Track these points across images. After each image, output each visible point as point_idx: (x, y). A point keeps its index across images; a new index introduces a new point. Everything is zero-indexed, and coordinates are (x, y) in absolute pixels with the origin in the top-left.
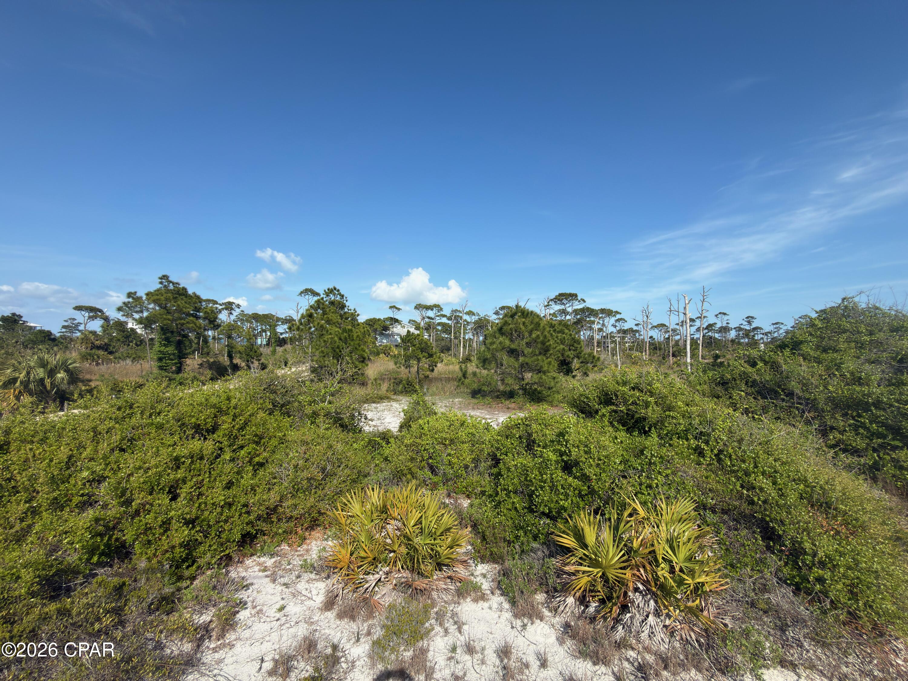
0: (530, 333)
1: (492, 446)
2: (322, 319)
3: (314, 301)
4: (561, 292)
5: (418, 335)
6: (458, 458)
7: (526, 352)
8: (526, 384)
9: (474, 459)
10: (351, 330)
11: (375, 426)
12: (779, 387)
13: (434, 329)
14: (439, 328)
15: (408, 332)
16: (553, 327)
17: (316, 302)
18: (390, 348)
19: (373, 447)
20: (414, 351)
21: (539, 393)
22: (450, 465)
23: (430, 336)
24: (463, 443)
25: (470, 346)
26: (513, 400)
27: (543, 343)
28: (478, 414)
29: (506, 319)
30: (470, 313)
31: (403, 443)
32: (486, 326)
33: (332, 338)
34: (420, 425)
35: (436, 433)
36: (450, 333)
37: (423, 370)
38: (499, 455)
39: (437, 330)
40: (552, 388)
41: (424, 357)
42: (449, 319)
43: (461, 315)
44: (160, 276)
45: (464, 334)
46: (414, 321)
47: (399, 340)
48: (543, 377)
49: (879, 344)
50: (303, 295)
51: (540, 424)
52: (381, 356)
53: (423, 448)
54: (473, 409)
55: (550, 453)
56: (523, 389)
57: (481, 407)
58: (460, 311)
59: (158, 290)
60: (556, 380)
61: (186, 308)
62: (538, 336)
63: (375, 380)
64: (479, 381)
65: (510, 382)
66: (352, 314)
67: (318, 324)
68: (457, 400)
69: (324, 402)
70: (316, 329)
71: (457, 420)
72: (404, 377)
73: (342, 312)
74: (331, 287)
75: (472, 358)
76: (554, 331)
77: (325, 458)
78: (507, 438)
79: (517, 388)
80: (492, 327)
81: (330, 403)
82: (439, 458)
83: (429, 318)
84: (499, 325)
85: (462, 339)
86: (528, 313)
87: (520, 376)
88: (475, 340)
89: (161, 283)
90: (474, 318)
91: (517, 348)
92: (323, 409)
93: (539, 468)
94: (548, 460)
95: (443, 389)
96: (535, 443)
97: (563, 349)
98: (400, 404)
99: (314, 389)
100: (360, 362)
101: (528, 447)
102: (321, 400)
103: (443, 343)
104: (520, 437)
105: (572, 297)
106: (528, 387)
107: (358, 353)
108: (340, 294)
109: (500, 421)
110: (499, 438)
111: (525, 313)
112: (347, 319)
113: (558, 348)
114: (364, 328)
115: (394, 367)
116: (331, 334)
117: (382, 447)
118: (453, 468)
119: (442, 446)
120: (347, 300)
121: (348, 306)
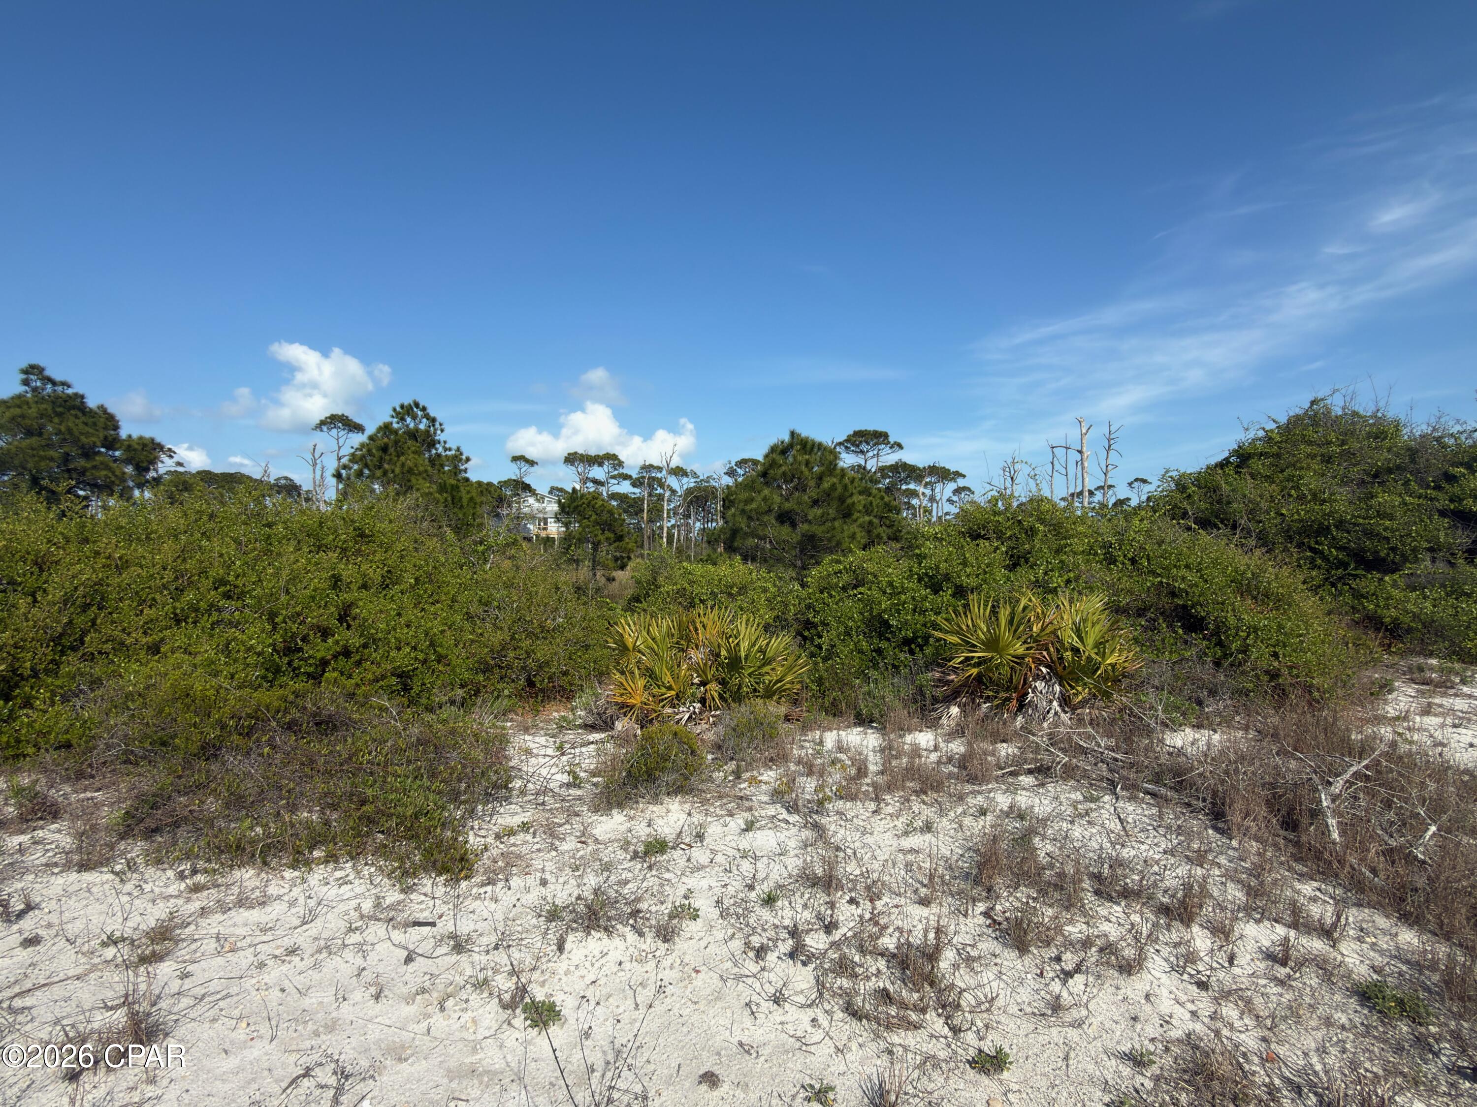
0: (820, 478)
4: (857, 429)
7: (810, 516)
10: (456, 488)
12: (1217, 517)
27: (842, 500)
30: (679, 472)
41: (606, 540)
42: (637, 483)
43: (660, 475)
49: (1349, 454)
50: (325, 428)
58: (658, 468)
59: (19, 396)
61: (87, 434)
62: (834, 485)
66: (453, 458)
73: (432, 455)
74: (409, 402)
83: (595, 481)
89: (26, 382)
90: (688, 483)
91: (795, 509)
97: (870, 522)
105: (879, 438)
108: (427, 416)
111: (808, 447)
112: (444, 466)
120: (442, 431)
121: (445, 442)
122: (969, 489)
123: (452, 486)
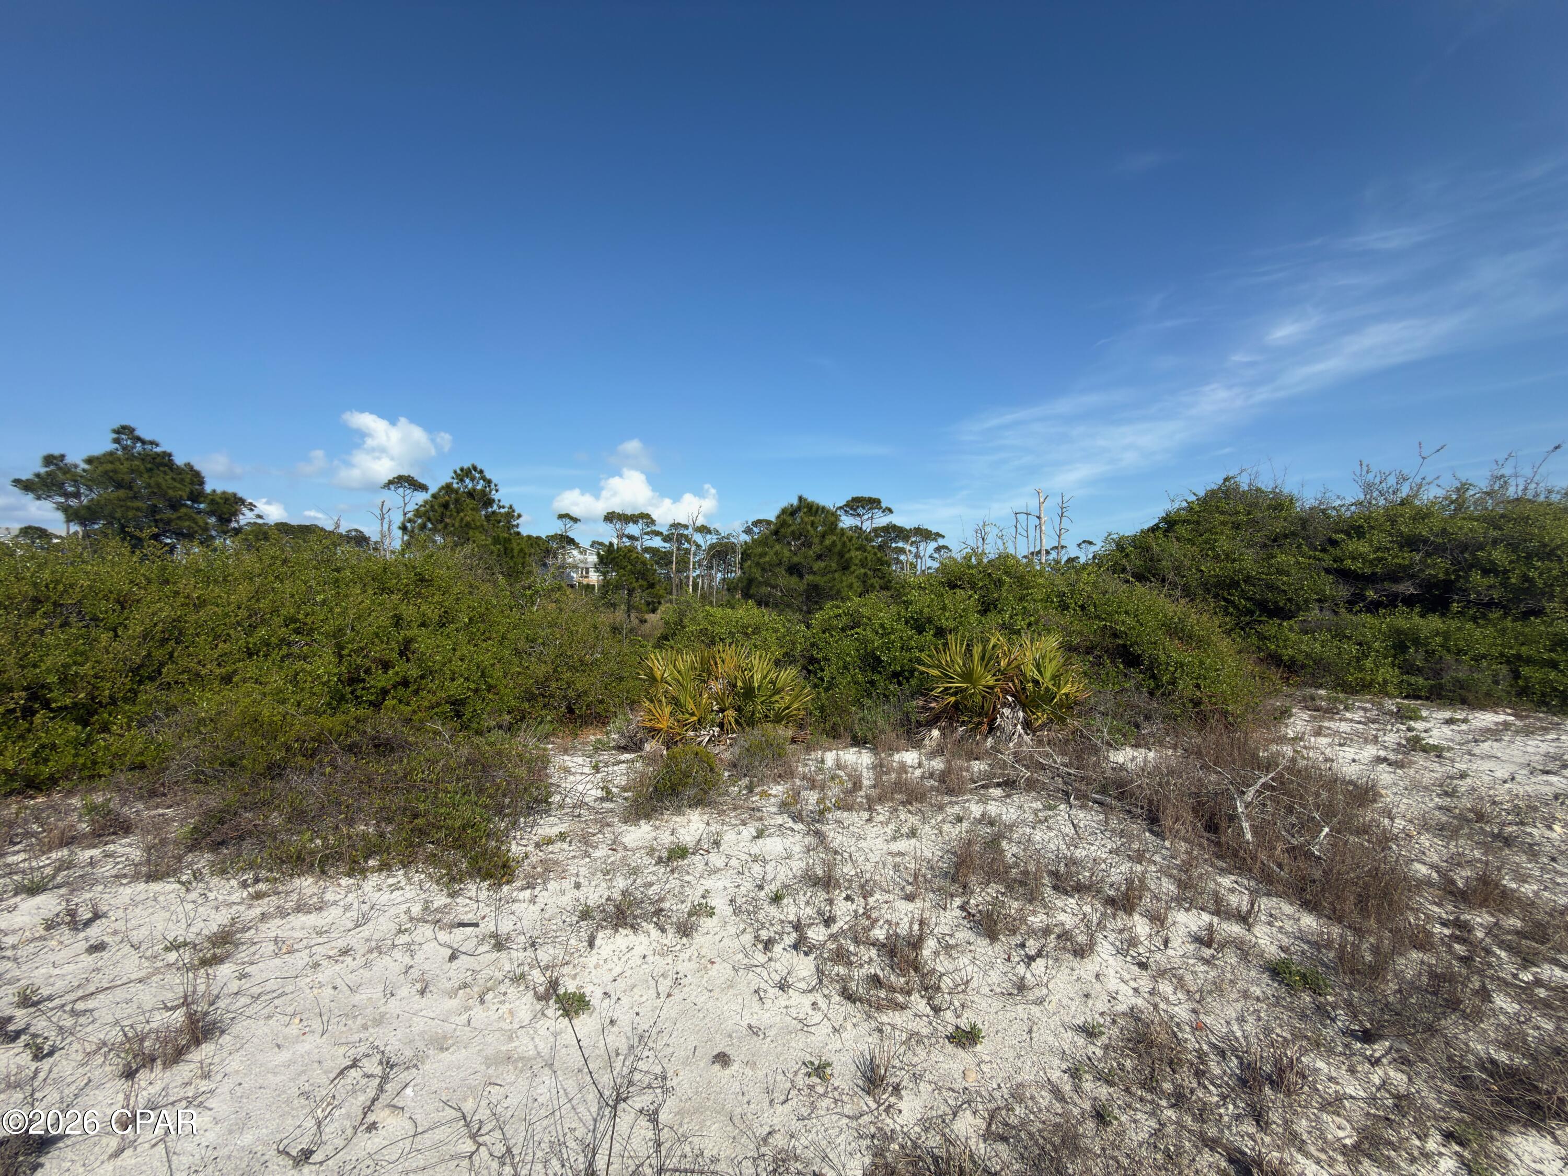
0: (823, 536)
4: (855, 496)
7: (815, 568)
10: (508, 541)
12: (1150, 572)
14: (647, 557)
27: (841, 555)
30: (704, 530)
42: (667, 539)
43: (687, 532)
44: (116, 426)
46: (600, 543)
49: (1254, 522)
50: (392, 487)
58: (685, 526)
59: (111, 454)
61: (174, 489)
62: (834, 542)
66: (506, 515)
73: (488, 512)
74: (468, 465)
83: (630, 537)
86: (818, 509)
89: (117, 441)
90: (712, 539)
97: (865, 574)
105: (873, 503)
108: (484, 478)
111: (814, 509)
112: (498, 521)
120: (497, 491)
121: (499, 501)
122: (947, 548)
123: (505, 539)
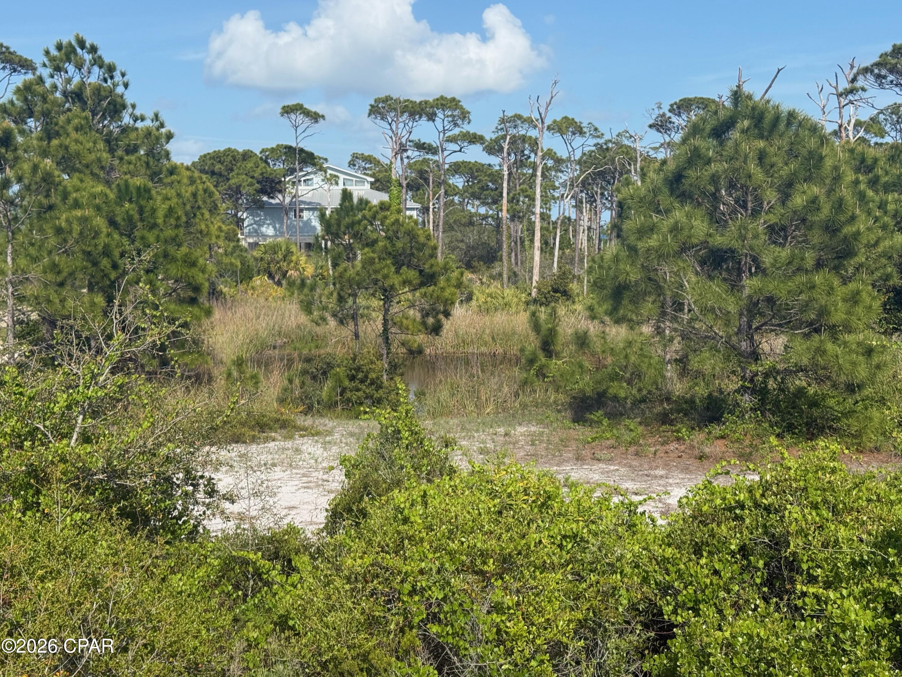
0: (786, 190)
1: (645, 580)
2: (44, 154)
3: (12, 88)
5: (383, 207)
6: (526, 617)
7: (767, 260)
8: (767, 375)
9: (582, 624)
10: (148, 190)
11: (241, 517)
13: (439, 185)
14: (458, 182)
15: (346, 195)
16: (870, 169)
17: (18, 91)
18: (288, 253)
19: (237, 587)
20: (371, 261)
21: (814, 403)
22: (500, 642)
23: (425, 210)
24: (543, 568)
25: (565, 244)
26: (717, 430)
27: (832, 227)
28: (596, 477)
29: (697, 142)
30: (566, 126)
31: (338, 569)
32: (624, 171)
33: (84, 220)
34: (399, 510)
35: (451, 535)
36: (496, 201)
37: (404, 329)
38: (668, 609)
39: (451, 191)
40: (860, 387)
41: (405, 283)
42: (493, 148)
43: (533, 133)
45: (545, 200)
46: (369, 159)
47: (316, 223)
48: (829, 346)
51: (815, 506)
52: (257, 281)
53: (407, 587)
54: (579, 459)
55: (851, 605)
56: (754, 392)
57: (604, 454)
58: (529, 121)
60: (876, 360)
63: (240, 363)
64: (600, 366)
65: (707, 368)
66: (148, 133)
67: (35, 168)
68: (521, 429)
69: (67, 436)
70: (28, 188)
71: (526, 492)
72: (340, 352)
73: (114, 128)
74: (68, 38)
75: (574, 286)
76: (873, 183)
77: (76, 620)
78: (698, 551)
79: (733, 387)
80: (643, 175)
81: (86, 439)
82: (462, 621)
83: (420, 146)
84: (671, 166)
85: (537, 220)
86: (777, 119)
87: (744, 345)
88: (585, 223)
91: (736, 244)
92: (63, 460)
93: (813, 654)
94: (844, 628)
95: (474, 393)
96: (799, 571)
98: (326, 445)
99: (29, 392)
100: (181, 301)
101: (771, 586)
102: (54, 428)
103: (472, 236)
104: (744, 550)
106: (771, 384)
107: (173, 271)
108: (98, 62)
109: (673, 501)
110: (669, 552)
111: (768, 118)
112: (132, 150)
113: (887, 243)
114: (192, 181)
115: (303, 319)
116: (77, 205)
117: (268, 584)
118: (509, 653)
119: (471, 578)
120: (126, 86)
121: (134, 106)
123: (138, 189)
